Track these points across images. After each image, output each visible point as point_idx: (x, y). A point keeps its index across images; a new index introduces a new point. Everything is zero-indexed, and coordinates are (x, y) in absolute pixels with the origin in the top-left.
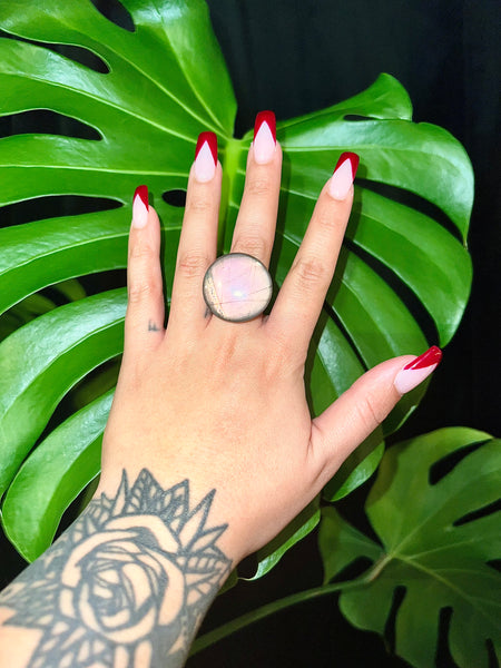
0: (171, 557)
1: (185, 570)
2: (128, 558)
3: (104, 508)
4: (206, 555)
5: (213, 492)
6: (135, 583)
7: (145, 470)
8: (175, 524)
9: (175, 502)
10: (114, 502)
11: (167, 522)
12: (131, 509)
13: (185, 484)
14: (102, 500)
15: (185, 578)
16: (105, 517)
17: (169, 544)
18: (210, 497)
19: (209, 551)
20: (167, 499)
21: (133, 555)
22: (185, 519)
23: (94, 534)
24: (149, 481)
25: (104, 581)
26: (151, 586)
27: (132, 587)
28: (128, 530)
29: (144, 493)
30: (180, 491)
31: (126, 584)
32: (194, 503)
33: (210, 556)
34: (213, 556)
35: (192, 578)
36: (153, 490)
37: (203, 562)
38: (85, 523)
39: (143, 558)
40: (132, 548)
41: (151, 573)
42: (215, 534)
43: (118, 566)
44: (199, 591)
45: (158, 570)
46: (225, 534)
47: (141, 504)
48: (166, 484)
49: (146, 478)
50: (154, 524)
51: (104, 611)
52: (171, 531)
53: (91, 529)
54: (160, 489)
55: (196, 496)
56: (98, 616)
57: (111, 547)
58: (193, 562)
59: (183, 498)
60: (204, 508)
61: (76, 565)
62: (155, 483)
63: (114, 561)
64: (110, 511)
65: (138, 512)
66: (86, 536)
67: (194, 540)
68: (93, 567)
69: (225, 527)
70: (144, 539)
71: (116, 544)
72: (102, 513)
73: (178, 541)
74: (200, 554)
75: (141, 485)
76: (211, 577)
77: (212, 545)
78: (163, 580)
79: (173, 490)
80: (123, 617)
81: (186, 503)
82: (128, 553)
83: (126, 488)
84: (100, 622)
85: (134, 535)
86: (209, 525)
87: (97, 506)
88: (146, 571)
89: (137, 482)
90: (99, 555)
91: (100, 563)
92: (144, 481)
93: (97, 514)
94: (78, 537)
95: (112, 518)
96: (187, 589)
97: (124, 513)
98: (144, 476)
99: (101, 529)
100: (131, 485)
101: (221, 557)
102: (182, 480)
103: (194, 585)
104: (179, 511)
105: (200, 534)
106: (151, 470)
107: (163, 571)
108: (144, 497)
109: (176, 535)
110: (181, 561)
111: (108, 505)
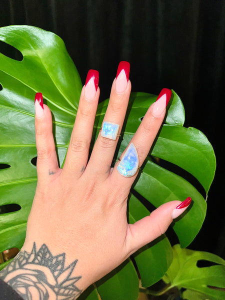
0: (52, 287)
1: (57, 294)
3: (25, 258)
4: (68, 289)
5: (77, 261)
6: (33, 296)
7: (44, 245)
8: (56, 273)
9: (57, 264)
10: (29, 256)
11: (53, 272)
12: (36, 261)
13: (64, 255)
14: (24, 254)
15: (57, 297)
16: (24, 262)
17: (52, 281)
18: (75, 263)
19: (71, 287)
20: (54, 261)
21: (35, 283)
22: (62, 271)
23: (18, 269)
24: (46, 250)
25: (19, 292)
27: (31, 297)
28: (33, 270)
29: (43, 255)
30: (60, 258)
31: (29, 295)
32: (66, 265)
33: (70, 289)
34: (72, 289)
35: (60, 297)
36: (48, 255)
37: (66, 292)
38: (15, 262)
39: (38, 285)
40: (34, 279)
41: (41, 292)
42: (75, 280)
43: (27, 286)
45: (45, 292)
46: (79, 280)
47: (42, 260)
48: (54, 254)
50: (46, 271)
52: (54, 276)
53: (17, 266)
54: (51, 255)
55: (68, 262)
57: (24, 277)
58: (62, 291)
59: (62, 262)
60: (71, 268)
62: (49, 252)
63: (25, 284)
64: (27, 259)
65: (40, 264)
66: (14, 269)
67: (64, 282)
68: (15, 285)
69: (80, 278)
70: (40, 276)
71: (27, 276)
72: (23, 259)
73: (57, 281)
74: (66, 288)
75: (42, 251)
76: (70, 298)
77: (72, 285)
78: (46, 296)
79: (57, 257)
81: (63, 264)
82: (32, 281)
83: (35, 251)
85: (36, 273)
86: (73, 276)
87: (22, 256)
88: (39, 292)
89: (40, 250)
90: (19, 279)
91: (19, 283)
92: (44, 250)
93: (21, 260)
94: (11, 268)
95: (27, 263)
97: (33, 262)
98: (44, 247)
99: (21, 267)
100: (37, 250)
101: (76, 289)
102: (61, 253)
104: (59, 267)
105: (67, 280)
106: (47, 245)
107: (47, 293)
108: (43, 257)
109: (56, 278)
110: (56, 290)
111: (27, 256)
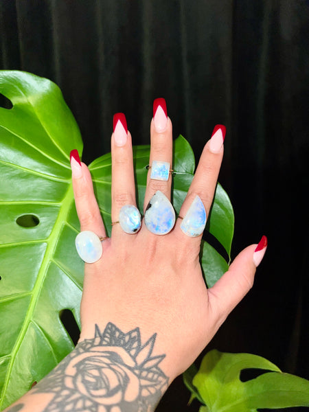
0: (130, 368)
1: (139, 377)
2: (104, 365)
3: (88, 343)
4: (151, 372)
5: (156, 334)
6: (108, 376)
7: (110, 323)
8: (133, 352)
9: (132, 340)
10: (93, 340)
11: (128, 351)
12: (104, 343)
13: (137, 330)
14: (85, 341)
15: (140, 381)
16: (89, 346)
17: (129, 362)
18: (154, 337)
19: (154, 369)
20: (127, 338)
21: (108, 365)
22: (139, 349)
23: (83, 353)
24: (114, 329)
25: (91, 374)
26: (119, 380)
27: (107, 378)
28: (103, 352)
29: (111, 334)
30: (134, 334)
31: (104, 377)
32: (144, 341)
33: (155, 373)
34: (157, 373)
35: (144, 382)
36: (117, 334)
37: (150, 375)
39: (113, 367)
40: (107, 361)
41: (119, 375)
42: (157, 360)
43: (99, 369)
44: (149, 391)
45: (123, 374)
46: (163, 360)
47: (111, 341)
48: (125, 331)
49: (111, 328)
50: (120, 351)
51: (91, 387)
52: (130, 355)
53: (82, 351)
54: (121, 333)
55: (145, 338)
56: (87, 389)
57: (93, 359)
58: (144, 374)
59: (137, 338)
60: (150, 343)
61: (73, 367)
62: (117, 329)
63: (97, 366)
64: (92, 343)
65: (109, 344)
66: (79, 353)
67: (145, 362)
68: (84, 368)
69: (163, 356)
70: (114, 357)
71: (96, 358)
72: (86, 345)
73: (135, 361)
74: (149, 370)
75: (109, 331)
76: (156, 385)
77: (156, 366)
78: (126, 379)
79: (130, 333)
80: (102, 392)
81: (139, 341)
82: (104, 363)
83: (99, 333)
84: (88, 391)
85: (108, 355)
86: (154, 354)
88: (116, 373)
89: (105, 330)
90: (87, 362)
91: (88, 366)
92: (110, 329)
93: (84, 346)
94: (73, 354)
95: (93, 346)
96: (141, 387)
97: (100, 344)
98: (110, 326)
99: (87, 350)
100: (102, 331)
101: (162, 374)
102: (134, 328)
103: (146, 387)
104: (135, 345)
105: (149, 359)
106: (114, 323)
107: (126, 376)
109: (134, 358)
110: (137, 372)
111: (90, 341)
